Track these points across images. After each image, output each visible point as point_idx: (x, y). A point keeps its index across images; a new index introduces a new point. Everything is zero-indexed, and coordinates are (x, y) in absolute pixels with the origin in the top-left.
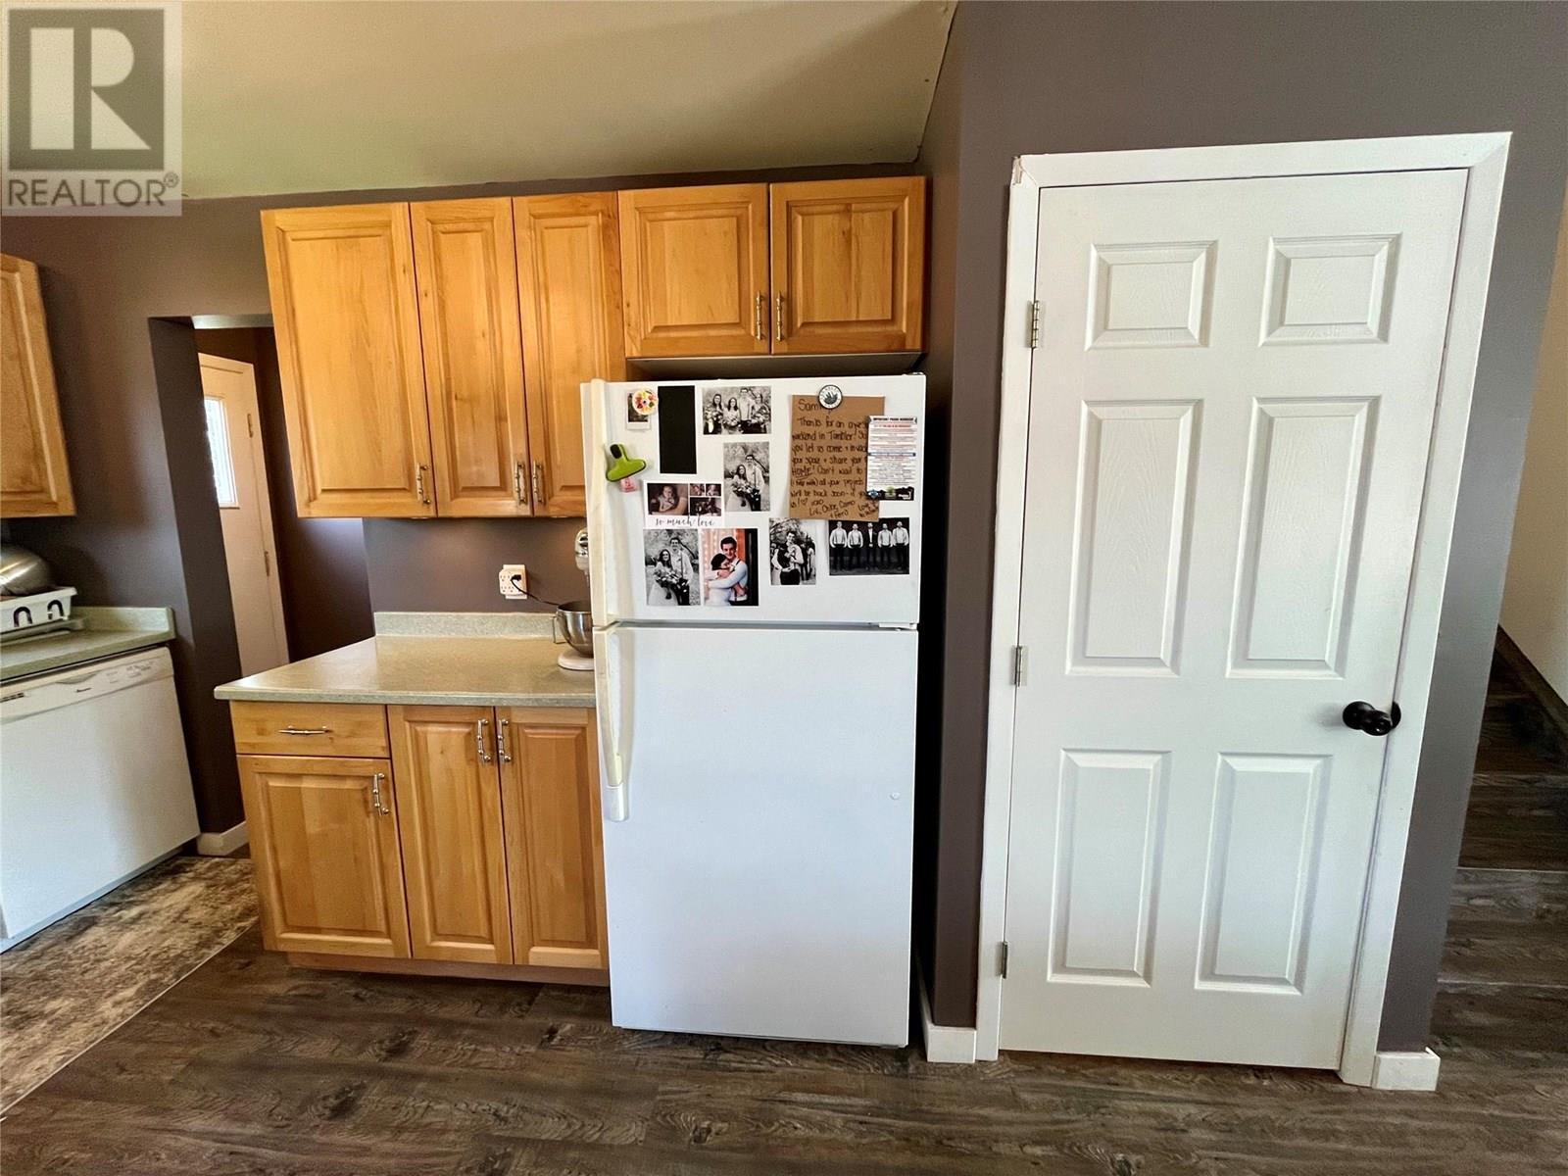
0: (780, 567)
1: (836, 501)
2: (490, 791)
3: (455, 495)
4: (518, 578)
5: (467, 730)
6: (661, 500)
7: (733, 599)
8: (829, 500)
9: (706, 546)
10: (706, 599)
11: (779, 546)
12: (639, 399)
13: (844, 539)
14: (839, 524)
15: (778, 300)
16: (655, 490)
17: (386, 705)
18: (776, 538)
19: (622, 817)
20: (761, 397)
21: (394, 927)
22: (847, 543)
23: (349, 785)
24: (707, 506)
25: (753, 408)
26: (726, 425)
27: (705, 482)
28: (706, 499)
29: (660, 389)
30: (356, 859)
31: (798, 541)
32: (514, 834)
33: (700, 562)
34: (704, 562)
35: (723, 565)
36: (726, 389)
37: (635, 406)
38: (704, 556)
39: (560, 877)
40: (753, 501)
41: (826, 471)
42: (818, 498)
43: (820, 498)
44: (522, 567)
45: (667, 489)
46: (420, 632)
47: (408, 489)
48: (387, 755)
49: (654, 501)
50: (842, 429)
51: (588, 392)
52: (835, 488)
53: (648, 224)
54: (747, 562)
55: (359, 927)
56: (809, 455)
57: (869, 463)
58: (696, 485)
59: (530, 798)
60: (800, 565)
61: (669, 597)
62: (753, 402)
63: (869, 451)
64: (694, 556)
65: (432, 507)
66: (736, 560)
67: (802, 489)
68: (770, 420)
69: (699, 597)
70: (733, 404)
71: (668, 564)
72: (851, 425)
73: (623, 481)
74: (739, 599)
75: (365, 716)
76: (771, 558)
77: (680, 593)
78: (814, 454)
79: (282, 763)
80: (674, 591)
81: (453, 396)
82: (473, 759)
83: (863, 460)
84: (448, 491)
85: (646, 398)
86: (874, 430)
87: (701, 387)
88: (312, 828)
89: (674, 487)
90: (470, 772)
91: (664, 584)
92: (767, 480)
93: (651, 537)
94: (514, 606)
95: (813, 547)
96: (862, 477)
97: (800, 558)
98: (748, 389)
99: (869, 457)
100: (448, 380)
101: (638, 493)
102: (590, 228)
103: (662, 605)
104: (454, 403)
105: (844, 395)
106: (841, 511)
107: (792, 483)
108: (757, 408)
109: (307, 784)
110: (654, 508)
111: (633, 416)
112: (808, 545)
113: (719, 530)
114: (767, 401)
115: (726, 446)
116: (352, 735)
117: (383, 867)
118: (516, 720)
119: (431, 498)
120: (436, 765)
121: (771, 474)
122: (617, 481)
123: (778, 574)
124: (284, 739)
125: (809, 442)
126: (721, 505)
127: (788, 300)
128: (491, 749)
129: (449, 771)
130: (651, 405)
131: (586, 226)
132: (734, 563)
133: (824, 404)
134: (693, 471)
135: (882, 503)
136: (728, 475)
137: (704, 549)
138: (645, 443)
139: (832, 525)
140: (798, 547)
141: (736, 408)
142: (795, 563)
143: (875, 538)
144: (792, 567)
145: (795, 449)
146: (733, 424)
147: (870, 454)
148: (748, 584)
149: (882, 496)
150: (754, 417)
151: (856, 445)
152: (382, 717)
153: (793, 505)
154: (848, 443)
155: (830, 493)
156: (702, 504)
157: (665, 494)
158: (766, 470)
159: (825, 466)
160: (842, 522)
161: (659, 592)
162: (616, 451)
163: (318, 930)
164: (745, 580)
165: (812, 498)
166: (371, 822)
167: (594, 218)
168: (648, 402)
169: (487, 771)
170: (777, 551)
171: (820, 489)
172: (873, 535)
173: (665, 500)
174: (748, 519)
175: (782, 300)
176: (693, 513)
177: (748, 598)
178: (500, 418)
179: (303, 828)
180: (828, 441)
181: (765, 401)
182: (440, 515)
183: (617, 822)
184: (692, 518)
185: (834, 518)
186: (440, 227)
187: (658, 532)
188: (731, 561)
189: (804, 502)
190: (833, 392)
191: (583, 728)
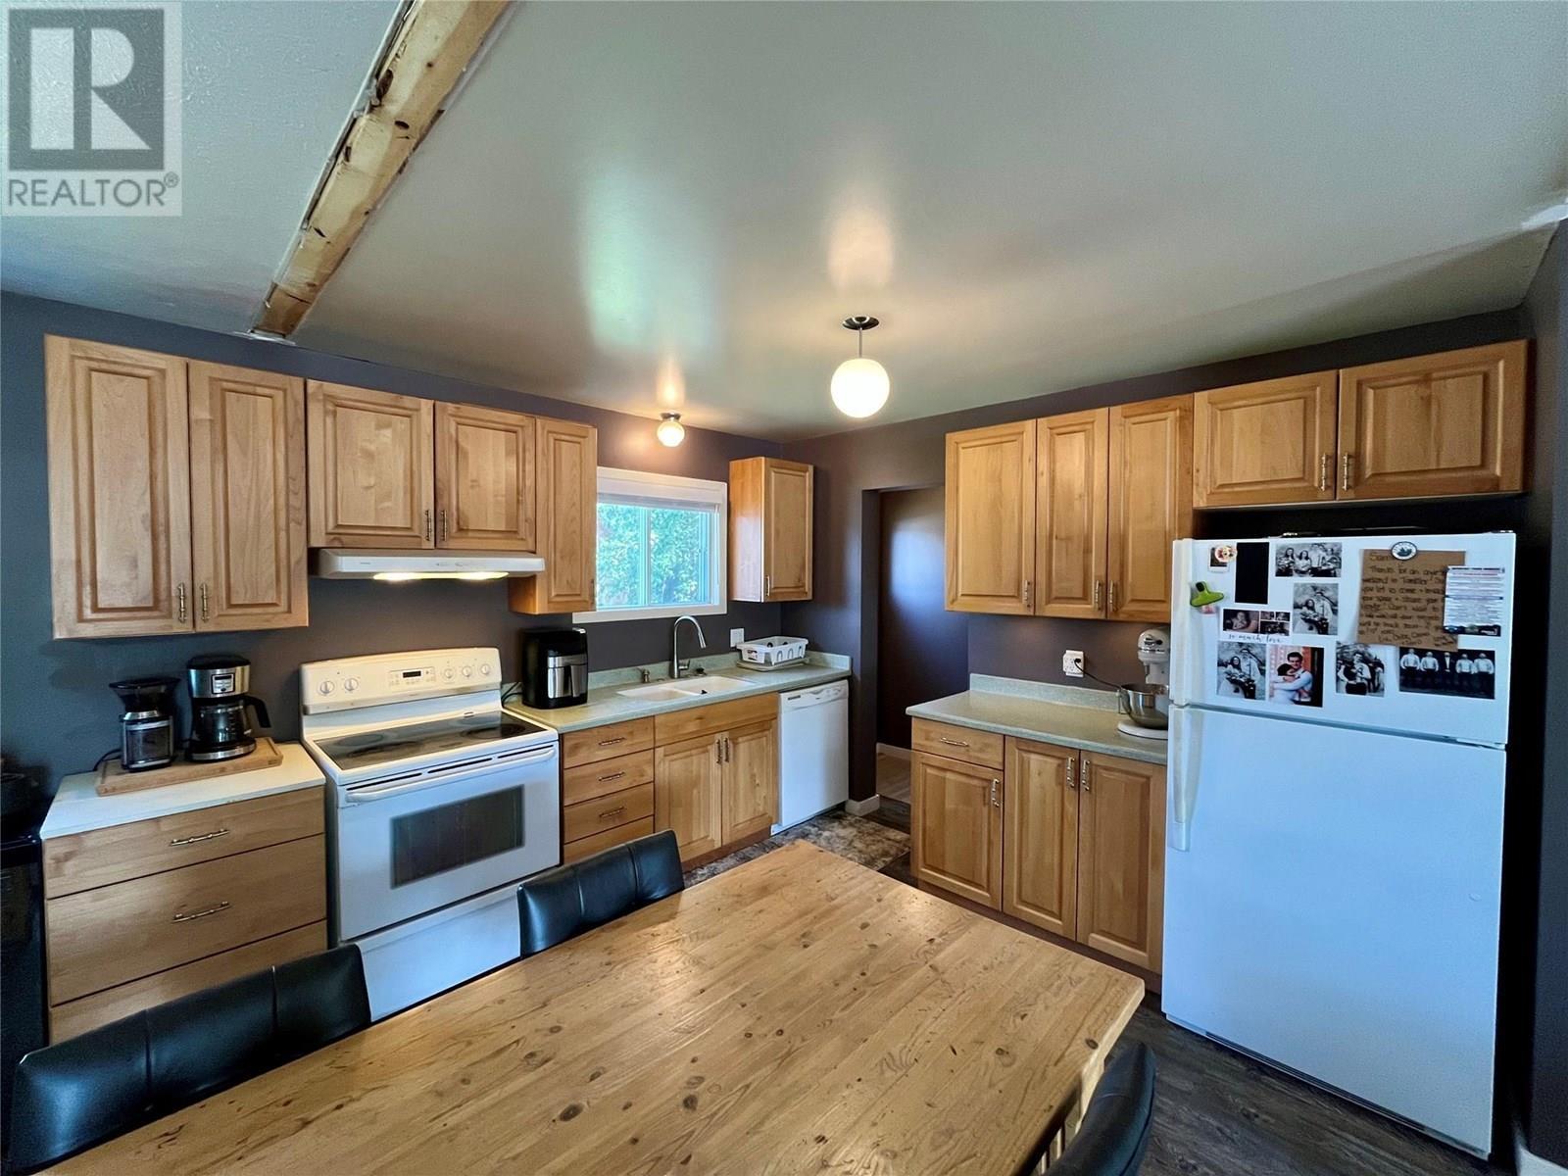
0: (1346, 680)
1: (1408, 632)
2: (1070, 809)
3: (1048, 602)
4: (1078, 661)
5: (1060, 762)
6: (1235, 621)
7: (1297, 699)
8: (1400, 631)
9: (1273, 657)
10: (1271, 696)
11: (1345, 662)
12: (1221, 552)
13: (1416, 663)
14: (1412, 651)
15: (1345, 458)
16: (1230, 615)
17: (1004, 735)
18: (1342, 656)
19: (1184, 849)
20: (1332, 550)
21: (993, 885)
22: (1420, 666)
23: (975, 782)
24: (1275, 627)
25: (1324, 558)
26: (1297, 571)
27: (1275, 611)
28: (1273, 623)
29: (1239, 545)
30: (973, 833)
31: (1365, 660)
32: (1086, 843)
33: (1267, 668)
34: (1271, 669)
35: (1288, 673)
36: (1298, 545)
37: (1217, 556)
38: (1271, 664)
39: (1119, 886)
40: (1322, 627)
41: (1398, 608)
42: (1387, 628)
43: (1391, 628)
44: (1081, 653)
45: (1240, 615)
46: (1000, 690)
47: (1017, 596)
48: (1001, 768)
49: (1228, 621)
50: (1416, 576)
51: (1179, 547)
52: (1408, 622)
53: (1219, 412)
54: (1312, 672)
55: (970, 879)
56: (1379, 595)
57: (1447, 604)
58: (1267, 613)
59: (1100, 824)
60: (1366, 679)
61: (1237, 691)
62: (1324, 554)
63: (1447, 593)
64: (1262, 664)
65: (1032, 609)
66: (1302, 670)
67: (1372, 620)
68: (1340, 567)
69: (1264, 694)
70: (1304, 555)
71: (1238, 667)
72: (1427, 573)
73: (1204, 607)
74: (1302, 700)
75: (991, 740)
76: (1337, 671)
77: (1248, 690)
78: (1386, 594)
79: (936, 761)
80: (1243, 689)
81: (1054, 537)
82: (1061, 783)
83: (1440, 601)
84: (1044, 599)
85: (1227, 551)
86: (1451, 578)
87: (1275, 543)
88: (949, 805)
89: (1247, 613)
90: (1058, 789)
91: (1233, 682)
92: (1335, 612)
93: (1223, 647)
94: (1072, 681)
95: (1382, 666)
96: (1438, 614)
97: (1367, 674)
98: (1319, 545)
99: (1447, 599)
100: (1051, 526)
101: (1215, 615)
102: (1168, 421)
103: (1231, 696)
104: (1054, 541)
105: (1419, 549)
106: (1413, 640)
107: (1361, 615)
108: (1328, 558)
109: (949, 776)
110: (1228, 626)
111: (1214, 563)
112: (1376, 665)
113: (1286, 646)
114: (1338, 554)
115: (1296, 585)
116: (981, 750)
117: (990, 843)
118: (1095, 762)
119: (1033, 603)
120: (1034, 782)
121: (1340, 608)
122: (1198, 606)
123: (1343, 685)
124: (940, 746)
125: (1381, 585)
126: (1290, 628)
127: (1357, 457)
128: (1075, 779)
129: (1042, 787)
130: (1231, 555)
131: (1165, 419)
132: (1300, 672)
133: (1397, 556)
134: (1265, 602)
135: (1462, 638)
136: (1296, 606)
137: (1271, 659)
138: (1225, 582)
139: (1403, 651)
140: (1365, 666)
141: (1307, 558)
142: (1362, 678)
143: (1453, 665)
144: (1359, 680)
145: (1364, 590)
146: (1304, 569)
147: (1448, 596)
148: (1312, 689)
149: (1462, 630)
150: (1325, 565)
151: (1431, 588)
152: (1001, 742)
153: (1361, 632)
154: (1423, 587)
155: (1401, 625)
156: (1273, 626)
157: (1239, 617)
158: (1334, 604)
159: (1397, 603)
160: (1415, 649)
161: (1229, 687)
162: (1200, 587)
163: (943, 872)
164: (1310, 686)
165: (1382, 628)
166: (985, 810)
167: (1172, 413)
168: (1229, 553)
169: (1070, 794)
170: (1343, 667)
171: (1391, 621)
172: (1451, 663)
173: (1238, 621)
174: (1316, 640)
175: (1349, 457)
176: (1263, 632)
177: (1312, 700)
178: (1087, 551)
179: (943, 803)
180: (1400, 585)
181: (1336, 555)
182: (1037, 614)
183: (1179, 850)
184: (1261, 636)
185: (1405, 646)
186: (1055, 431)
187: (1230, 644)
188: (1296, 670)
189: (1373, 631)
190: (1407, 547)
191: (1148, 778)
